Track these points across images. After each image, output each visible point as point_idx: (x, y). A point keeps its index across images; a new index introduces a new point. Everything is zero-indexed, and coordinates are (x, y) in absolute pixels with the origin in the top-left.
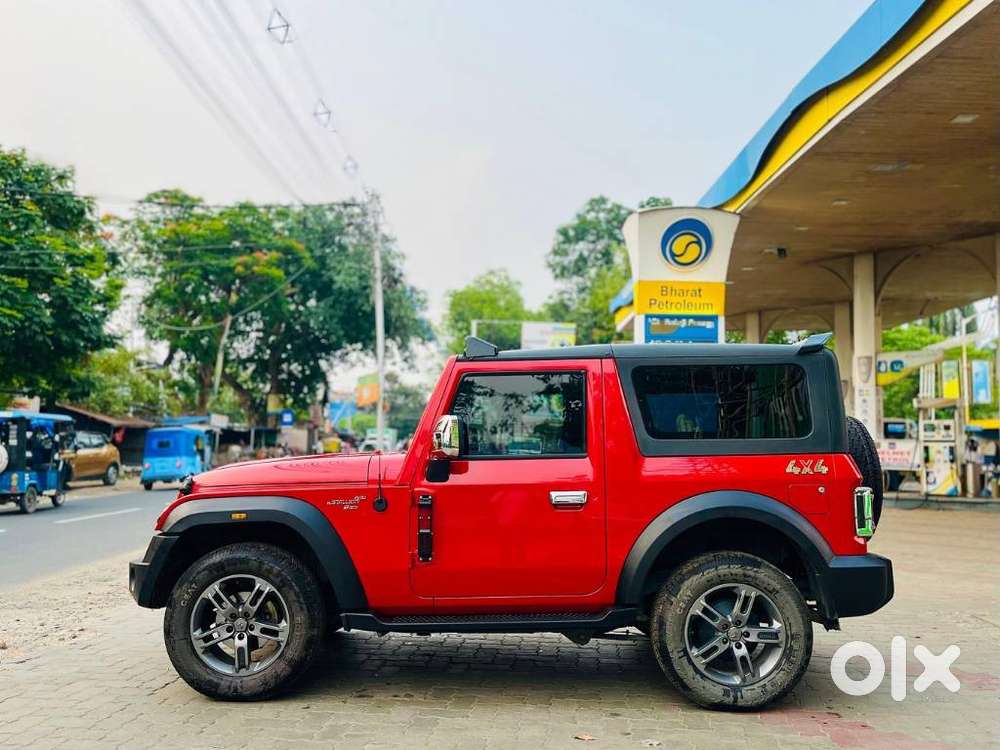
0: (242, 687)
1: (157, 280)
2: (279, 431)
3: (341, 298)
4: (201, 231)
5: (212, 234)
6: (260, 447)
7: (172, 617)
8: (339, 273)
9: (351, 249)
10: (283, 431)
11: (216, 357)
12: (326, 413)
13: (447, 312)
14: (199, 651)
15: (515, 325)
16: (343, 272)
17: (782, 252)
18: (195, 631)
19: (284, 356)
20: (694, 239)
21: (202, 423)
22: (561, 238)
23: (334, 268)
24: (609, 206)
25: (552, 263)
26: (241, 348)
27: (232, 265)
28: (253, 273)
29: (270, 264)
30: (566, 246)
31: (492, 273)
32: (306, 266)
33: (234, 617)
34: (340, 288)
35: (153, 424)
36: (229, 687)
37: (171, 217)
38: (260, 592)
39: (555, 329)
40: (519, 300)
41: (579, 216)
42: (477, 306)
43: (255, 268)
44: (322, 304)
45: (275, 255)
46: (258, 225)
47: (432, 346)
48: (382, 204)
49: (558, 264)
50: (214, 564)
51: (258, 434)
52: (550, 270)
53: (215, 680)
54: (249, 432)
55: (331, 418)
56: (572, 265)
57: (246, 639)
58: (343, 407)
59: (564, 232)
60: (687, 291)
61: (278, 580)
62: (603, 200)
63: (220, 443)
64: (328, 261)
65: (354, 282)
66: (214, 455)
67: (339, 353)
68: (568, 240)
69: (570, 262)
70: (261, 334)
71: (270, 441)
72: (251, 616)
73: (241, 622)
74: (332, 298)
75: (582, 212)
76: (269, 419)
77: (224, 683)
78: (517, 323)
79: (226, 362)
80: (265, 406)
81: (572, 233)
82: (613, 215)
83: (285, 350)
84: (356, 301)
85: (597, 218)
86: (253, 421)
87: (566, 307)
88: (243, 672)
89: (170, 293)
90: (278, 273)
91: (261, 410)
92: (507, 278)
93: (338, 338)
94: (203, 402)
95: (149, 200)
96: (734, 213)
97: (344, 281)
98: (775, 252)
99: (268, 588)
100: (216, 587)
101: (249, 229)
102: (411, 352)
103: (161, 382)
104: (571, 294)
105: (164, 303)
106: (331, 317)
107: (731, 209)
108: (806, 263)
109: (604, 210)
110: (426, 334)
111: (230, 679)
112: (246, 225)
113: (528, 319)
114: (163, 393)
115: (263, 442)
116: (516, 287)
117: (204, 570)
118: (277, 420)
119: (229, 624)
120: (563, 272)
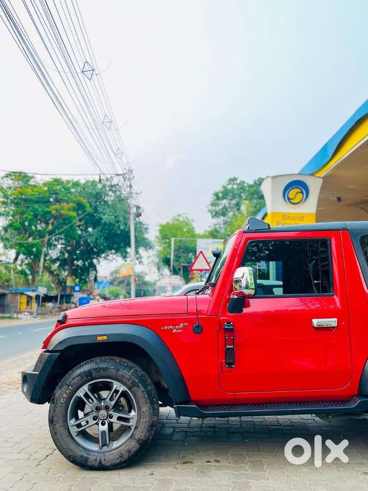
0: (105, 460)
1: (11, 218)
2: (73, 295)
3: (106, 227)
4: (33, 193)
5: (39, 194)
6: (63, 303)
7: (54, 411)
8: (104, 214)
9: (110, 203)
10: (75, 295)
11: (40, 257)
12: (96, 286)
13: (158, 234)
14: (74, 435)
15: (193, 240)
16: (107, 214)
17: (339, 199)
18: (70, 420)
19: (75, 257)
20: (300, 191)
21: (33, 291)
22: (215, 198)
23: (102, 212)
24: (238, 182)
25: (211, 210)
26: (53, 253)
27: (50, 210)
28: (61, 214)
29: (69, 210)
30: (217, 202)
31: (179, 215)
32: (88, 211)
33: (98, 409)
34: (106, 222)
35: (8, 292)
36: (96, 460)
37: (18, 186)
38: (116, 391)
39: (214, 242)
40: (193, 228)
41: (224, 187)
42: (174, 231)
43: (62, 212)
44: (96, 230)
45: (71, 205)
46: (63, 190)
47: (150, 251)
48: (134, 175)
49: (214, 210)
50: (85, 372)
51: (62, 297)
52: (210, 213)
53: (86, 455)
54: (57, 296)
55: (98, 288)
56: (221, 211)
57: (107, 425)
58: (104, 283)
59: (216, 195)
60: (297, 218)
61: (129, 383)
62: (235, 179)
63: (42, 301)
64: (98, 209)
65: (112, 219)
66: (40, 308)
67: (103, 255)
68: (218, 198)
69: (219, 210)
70: (63, 246)
71: (68, 300)
72: (111, 408)
73: (103, 413)
74: (101, 227)
75: (225, 185)
76: (68, 289)
77: (92, 458)
78: (194, 239)
79: (45, 260)
80: (65, 283)
81: (220, 195)
82: (240, 186)
83: (76, 254)
84: (113, 229)
85: (233, 188)
86: (59, 290)
87: (217, 231)
88: (105, 448)
89: (17, 224)
90: (74, 214)
91: (63, 284)
92: (187, 218)
93: (104, 247)
94: (33, 280)
95: (7, 176)
96: (320, 177)
97: (107, 219)
98: (336, 199)
99: (122, 388)
100: (85, 388)
101: (59, 192)
102: (140, 255)
103: (12, 270)
104: (220, 225)
105: (14, 230)
106: (100, 237)
107: (318, 175)
108: (350, 205)
109: (236, 184)
110: (148, 245)
111: (96, 454)
112: (57, 190)
113: (199, 238)
114: (13, 275)
115: (64, 301)
116: (192, 222)
117: (77, 376)
118: (71, 289)
119: (94, 414)
120: (216, 214)
